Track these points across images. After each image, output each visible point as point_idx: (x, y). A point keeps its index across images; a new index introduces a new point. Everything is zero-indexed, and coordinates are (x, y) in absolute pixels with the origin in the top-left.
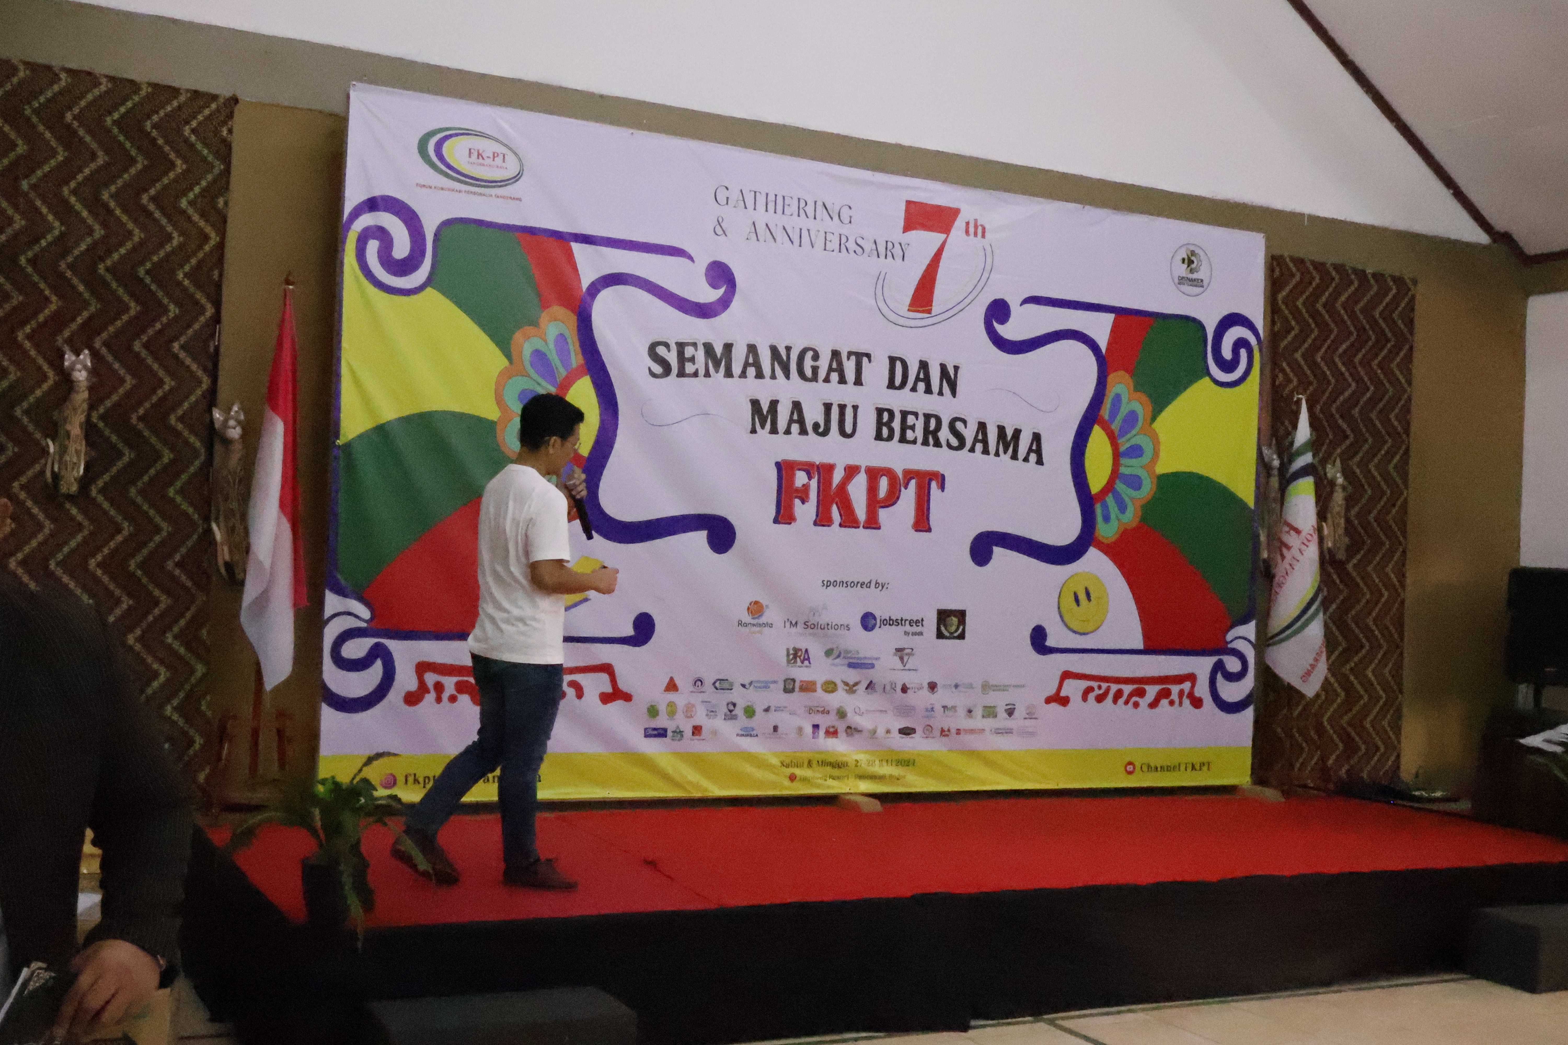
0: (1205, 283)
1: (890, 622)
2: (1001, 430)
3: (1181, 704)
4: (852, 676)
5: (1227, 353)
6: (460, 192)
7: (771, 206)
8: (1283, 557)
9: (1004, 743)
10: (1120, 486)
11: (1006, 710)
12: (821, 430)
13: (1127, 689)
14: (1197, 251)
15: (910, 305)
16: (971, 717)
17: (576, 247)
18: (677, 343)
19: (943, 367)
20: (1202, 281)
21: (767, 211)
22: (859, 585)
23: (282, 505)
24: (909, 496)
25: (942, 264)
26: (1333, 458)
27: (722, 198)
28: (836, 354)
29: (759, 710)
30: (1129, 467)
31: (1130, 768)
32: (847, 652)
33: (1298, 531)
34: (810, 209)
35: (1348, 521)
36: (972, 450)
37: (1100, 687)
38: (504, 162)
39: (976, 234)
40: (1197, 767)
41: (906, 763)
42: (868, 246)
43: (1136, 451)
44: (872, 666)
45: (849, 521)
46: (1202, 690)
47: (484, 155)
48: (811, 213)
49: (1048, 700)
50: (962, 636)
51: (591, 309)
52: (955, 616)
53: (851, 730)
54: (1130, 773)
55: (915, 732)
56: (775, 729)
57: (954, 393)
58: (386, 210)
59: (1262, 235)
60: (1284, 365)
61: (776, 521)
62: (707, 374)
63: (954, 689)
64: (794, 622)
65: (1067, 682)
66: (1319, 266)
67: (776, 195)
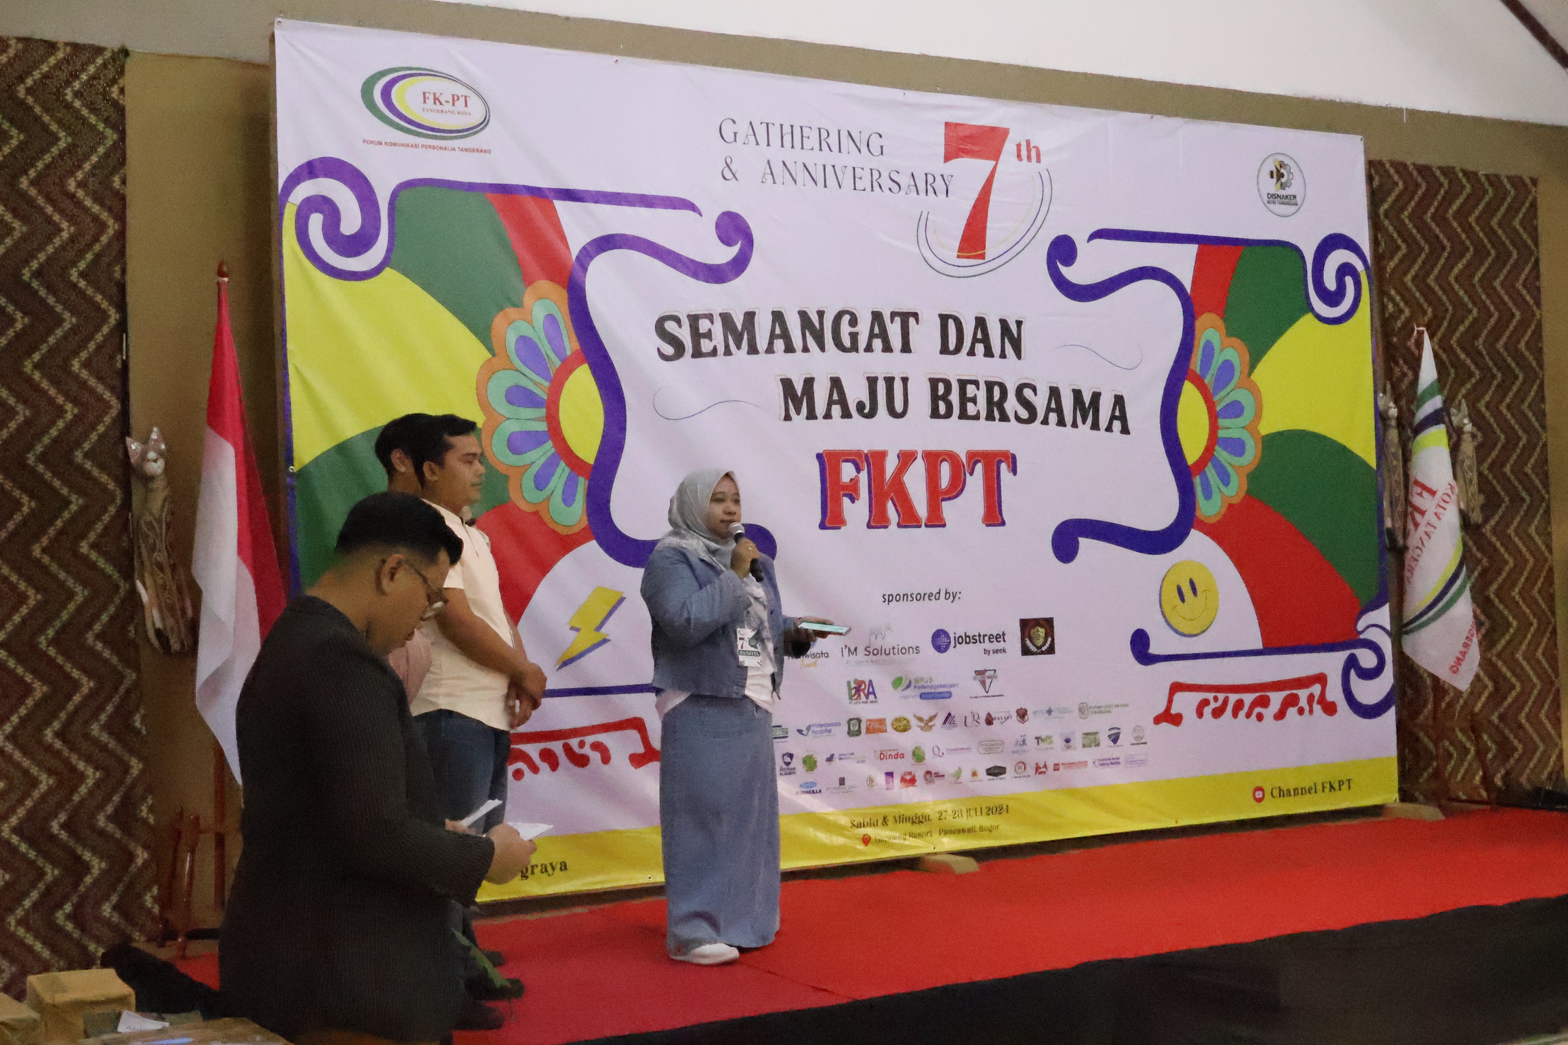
0: (1299, 200)
1: (966, 639)
2: (1077, 394)
3: (1311, 712)
4: (926, 709)
5: (1331, 283)
6: (416, 146)
7: (787, 139)
8: (1416, 525)
9: (1110, 775)
10: (1220, 453)
11: (1110, 736)
12: (866, 411)
13: (1248, 698)
14: (1287, 161)
15: (961, 250)
16: (1068, 748)
17: (561, 207)
18: (689, 316)
19: (1004, 323)
20: (1295, 197)
21: (782, 146)
22: (926, 596)
23: (240, 551)
24: (975, 482)
25: (993, 197)
26: (1457, 401)
27: (728, 135)
28: (877, 316)
29: (821, 760)
30: (1230, 429)
31: (1259, 794)
32: (917, 680)
33: (1433, 493)
34: (833, 140)
35: (1480, 474)
36: (1045, 422)
37: (1216, 699)
38: (466, 105)
39: (1029, 158)
40: (1336, 786)
41: (998, 810)
42: (905, 180)
43: (1235, 409)
44: (949, 695)
45: (909, 519)
46: (1335, 693)
47: (442, 99)
48: (835, 147)
49: (1158, 720)
50: (1051, 650)
51: (584, 283)
52: (1041, 626)
53: (931, 776)
54: (1259, 800)
55: (1005, 773)
56: (842, 781)
57: (1019, 355)
58: (328, 175)
59: (1360, 137)
60: (1393, 292)
61: (822, 526)
62: (728, 352)
63: (1046, 715)
64: (853, 650)
65: (1179, 696)
66: (1425, 170)
67: (792, 126)
